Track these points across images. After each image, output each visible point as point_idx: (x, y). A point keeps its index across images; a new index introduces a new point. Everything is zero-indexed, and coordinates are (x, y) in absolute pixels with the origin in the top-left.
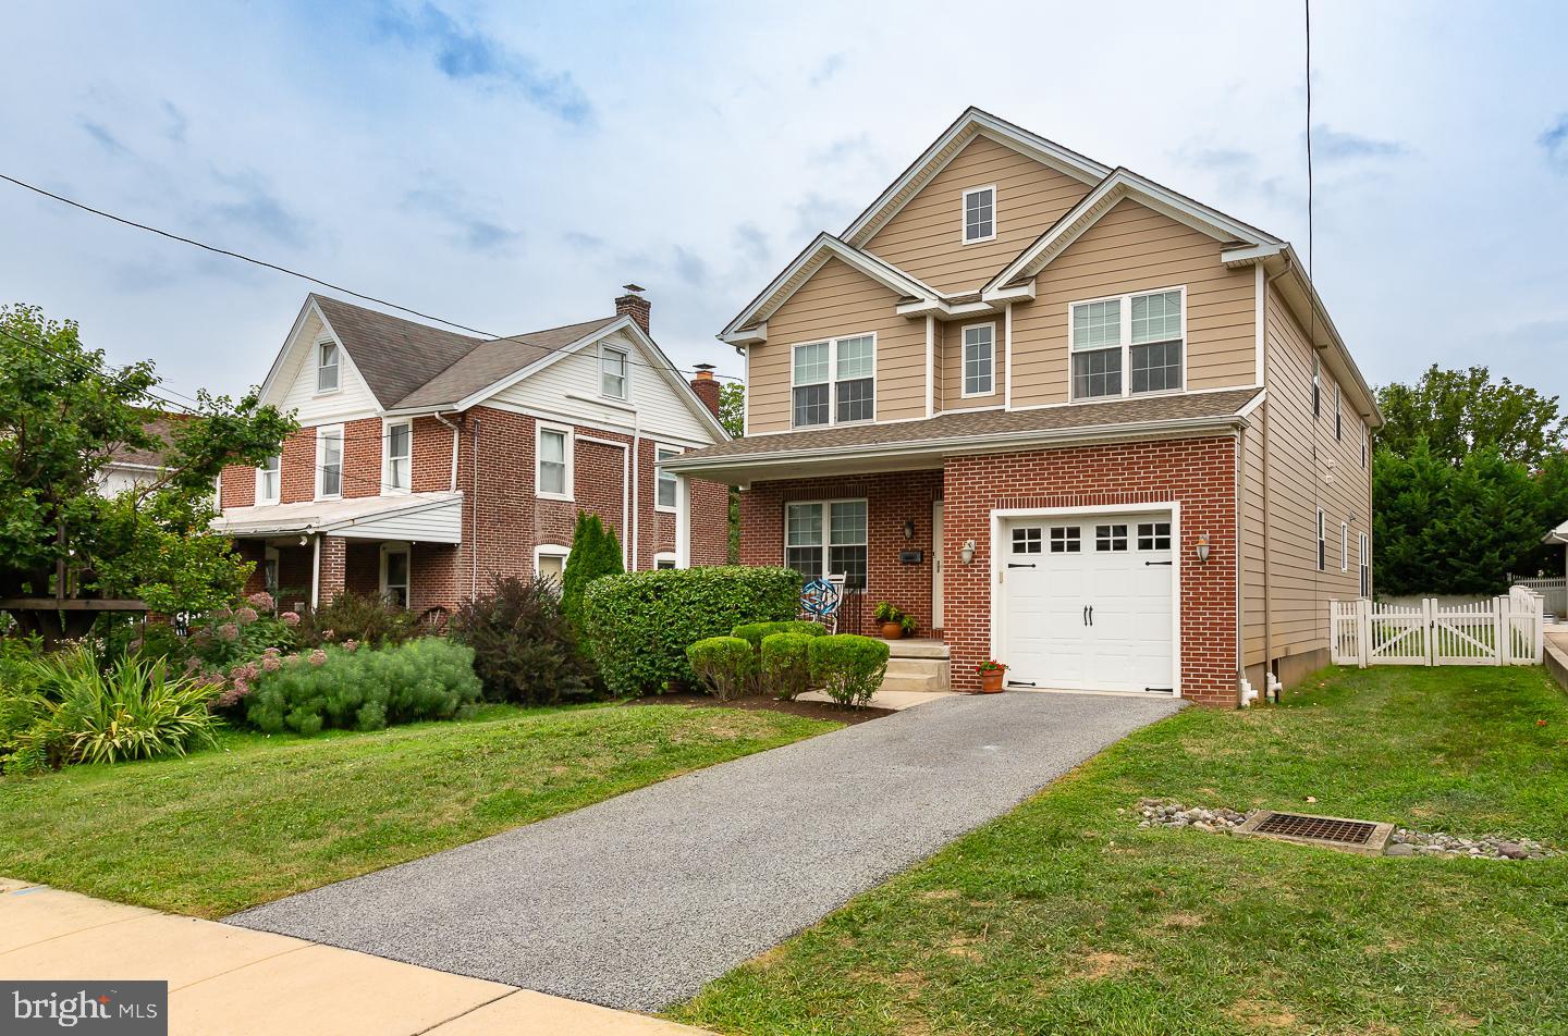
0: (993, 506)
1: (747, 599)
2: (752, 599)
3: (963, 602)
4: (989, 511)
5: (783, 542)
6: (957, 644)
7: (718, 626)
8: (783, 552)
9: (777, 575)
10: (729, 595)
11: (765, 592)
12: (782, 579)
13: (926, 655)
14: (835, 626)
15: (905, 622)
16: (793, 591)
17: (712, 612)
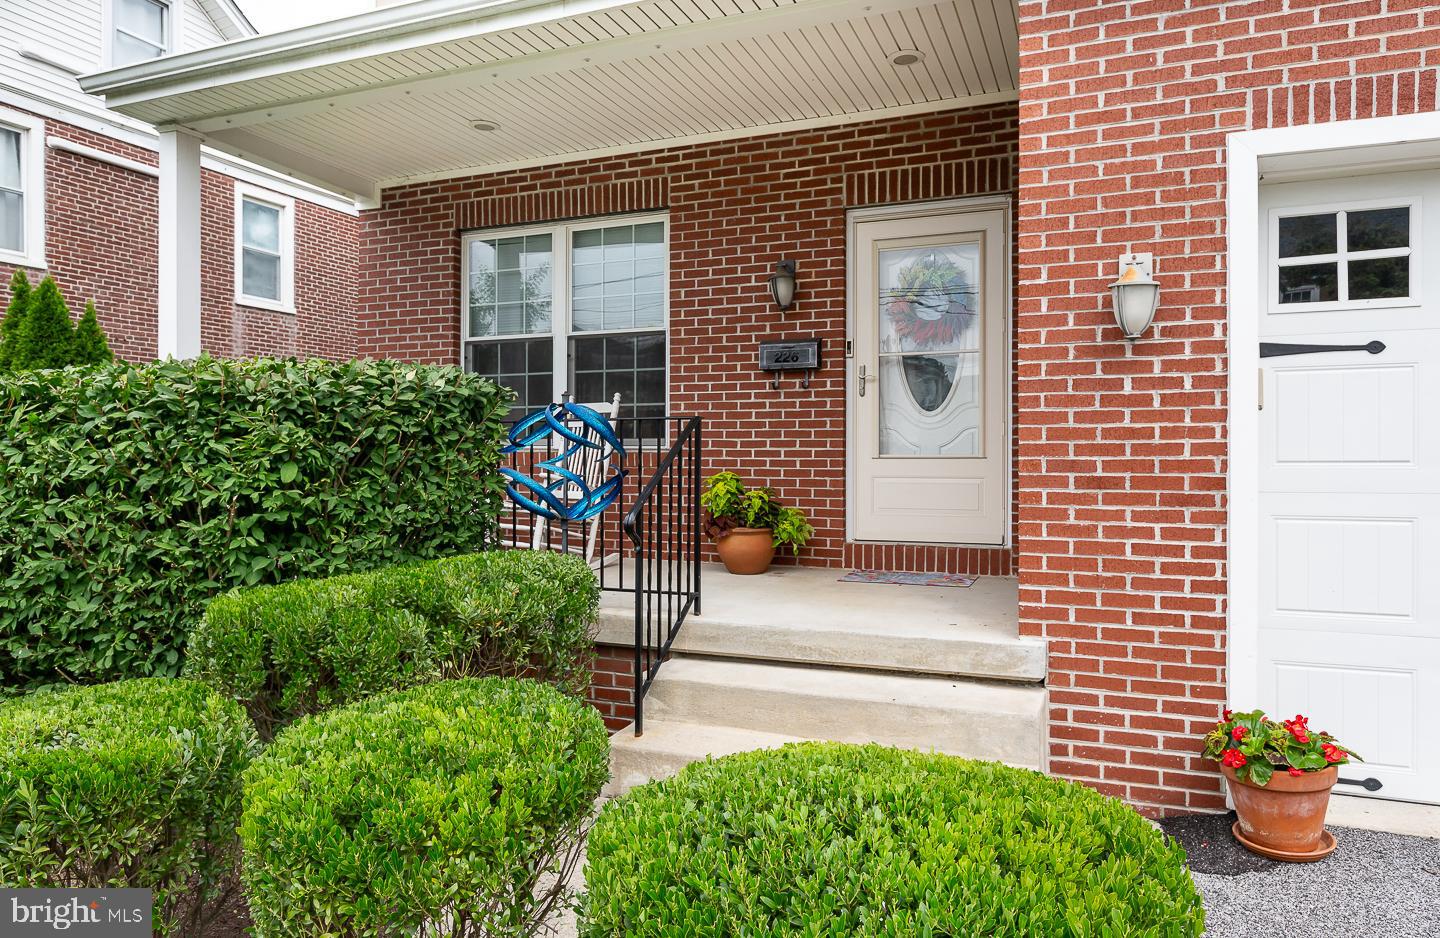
0: (1237, 120)
1: (290, 473)
2: (313, 473)
3: (1100, 483)
4: (1220, 140)
5: (457, 328)
6: (1074, 631)
7: (173, 580)
8: (457, 353)
9: (418, 387)
10: (214, 457)
11: (370, 443)
12: (440, 403)
13: (954, 669)
14: (592, 538)
15: (786, 528)
16: (478, 443)
17: (149, 524)
